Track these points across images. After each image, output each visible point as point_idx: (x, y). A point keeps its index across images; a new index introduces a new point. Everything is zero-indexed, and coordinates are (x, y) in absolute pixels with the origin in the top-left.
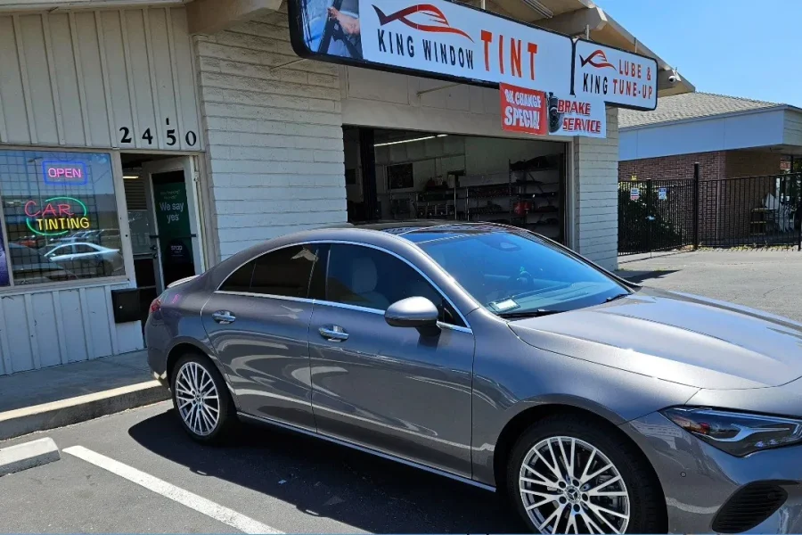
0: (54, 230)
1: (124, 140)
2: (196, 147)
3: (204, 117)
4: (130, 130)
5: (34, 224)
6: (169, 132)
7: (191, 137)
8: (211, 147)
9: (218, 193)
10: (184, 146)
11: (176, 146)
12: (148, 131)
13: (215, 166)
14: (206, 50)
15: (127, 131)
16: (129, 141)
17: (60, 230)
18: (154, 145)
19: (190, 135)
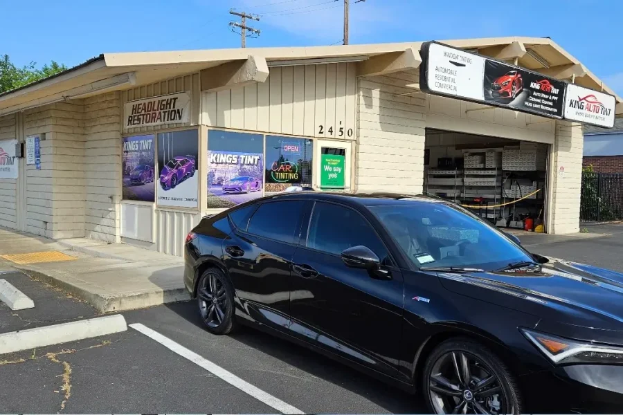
0: (282, 180)
1: (320, 133)
2: (352, 138)
3: (358, 120)
4: (324, 126)
5: (275, 175)
6: (341, 128)
7: (350, 132)
8: (360, 138)
9: (360, 163)
10: (347, 137)
11: (342, 137)
12: (331, 128)
13: (361, 148)
14: (363, 84)
15: (322, 127)
16: (322, 133)
17: (285, 179)
18: (332, 136)
19: (350, 131)
